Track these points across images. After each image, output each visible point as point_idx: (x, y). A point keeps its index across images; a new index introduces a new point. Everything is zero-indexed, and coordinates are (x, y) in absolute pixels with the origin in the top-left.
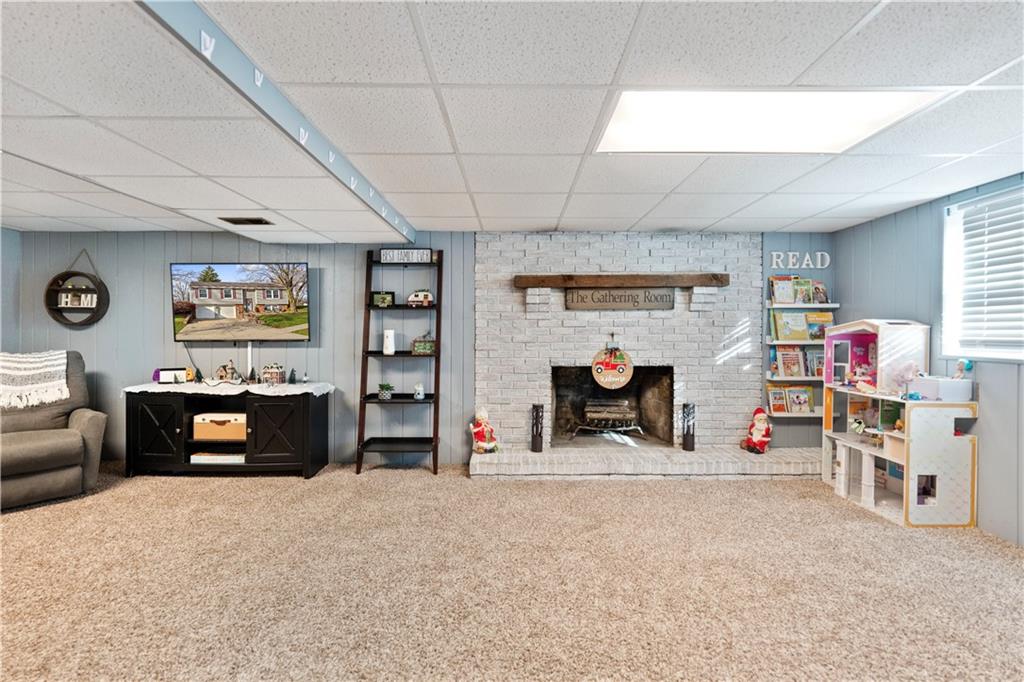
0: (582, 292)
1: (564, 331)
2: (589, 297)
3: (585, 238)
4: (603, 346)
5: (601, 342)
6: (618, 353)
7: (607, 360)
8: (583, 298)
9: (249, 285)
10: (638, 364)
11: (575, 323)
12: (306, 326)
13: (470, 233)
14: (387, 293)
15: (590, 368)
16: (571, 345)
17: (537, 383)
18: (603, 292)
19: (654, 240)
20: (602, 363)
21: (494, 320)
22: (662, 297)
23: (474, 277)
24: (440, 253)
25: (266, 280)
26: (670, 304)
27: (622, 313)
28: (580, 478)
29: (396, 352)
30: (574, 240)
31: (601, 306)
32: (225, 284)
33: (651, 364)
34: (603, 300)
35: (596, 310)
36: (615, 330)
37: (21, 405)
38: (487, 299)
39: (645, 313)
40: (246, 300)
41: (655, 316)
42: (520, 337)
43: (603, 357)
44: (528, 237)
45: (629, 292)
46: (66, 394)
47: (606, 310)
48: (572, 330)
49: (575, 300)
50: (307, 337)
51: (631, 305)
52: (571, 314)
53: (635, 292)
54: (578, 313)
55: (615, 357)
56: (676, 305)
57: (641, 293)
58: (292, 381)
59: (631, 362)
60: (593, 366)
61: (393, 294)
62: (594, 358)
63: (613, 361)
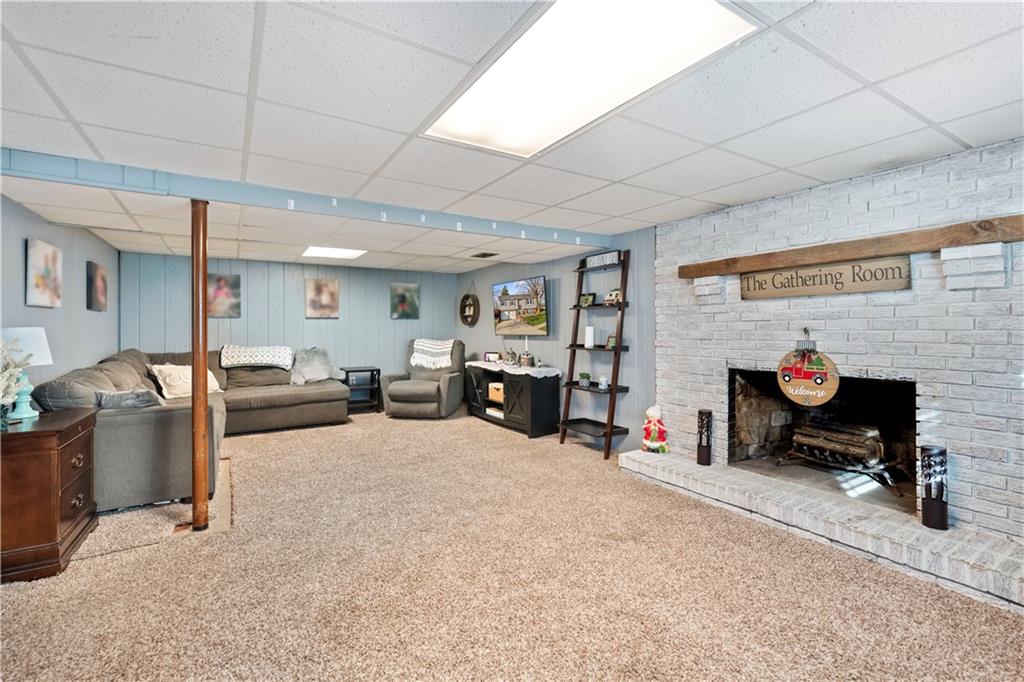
0: (759, 277)
1: (741, 326)
2: (770, 283)
3: (770, 206)
4: (793, 346)
5: (791, 341)
6: (814, 357)
7: (799, 366)
8: (761, 285)
9: (520, 295)
10: (847, 375)
11: (756, 316)
12: (544, 324)
13: (651, 227)
14: (590, 295)
15: (775, 373)
16: (751, 344)
17: (714, 387)
18: (787, 274)
19: (876, 185)
20: (790, 369)
21: (673, 315)
22: (884, 272)
23: (654, 272)
24: (627, 253)
25: (527, 292)
26: (903, 282)
27: (823, 300)
28: (717, 504)
29: (595, 346)
30: (755, 213)
31: (785, 292)
32: (512, 296)
33: (870, 376)
34: (789, 283)
35: (784, 297)
36: (809, 324)
37: (433, 368)
38: (666, 294)
39: (859, 299)
40: (519, 306)
41: (877, 302)
42: (695, 334)
43: (793, 360)
44: (704, 220)
45: (826, 270)
46: (450, 364)
47: (798, 297)
48: (752, 324)
49: (752, 288)
50: (545, 333)
51: (831, 287)
52: (752, 304)
53: (834, 269)
54: (761, 304)
55: (810, 362)
56: (913, 282)
57: (846, 269)
58: (532, 365)
59: (836, 370)
60: (779, 373)
61: (594, 295)
62: (781, 362)
63: (806, 367)
